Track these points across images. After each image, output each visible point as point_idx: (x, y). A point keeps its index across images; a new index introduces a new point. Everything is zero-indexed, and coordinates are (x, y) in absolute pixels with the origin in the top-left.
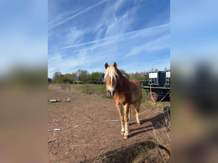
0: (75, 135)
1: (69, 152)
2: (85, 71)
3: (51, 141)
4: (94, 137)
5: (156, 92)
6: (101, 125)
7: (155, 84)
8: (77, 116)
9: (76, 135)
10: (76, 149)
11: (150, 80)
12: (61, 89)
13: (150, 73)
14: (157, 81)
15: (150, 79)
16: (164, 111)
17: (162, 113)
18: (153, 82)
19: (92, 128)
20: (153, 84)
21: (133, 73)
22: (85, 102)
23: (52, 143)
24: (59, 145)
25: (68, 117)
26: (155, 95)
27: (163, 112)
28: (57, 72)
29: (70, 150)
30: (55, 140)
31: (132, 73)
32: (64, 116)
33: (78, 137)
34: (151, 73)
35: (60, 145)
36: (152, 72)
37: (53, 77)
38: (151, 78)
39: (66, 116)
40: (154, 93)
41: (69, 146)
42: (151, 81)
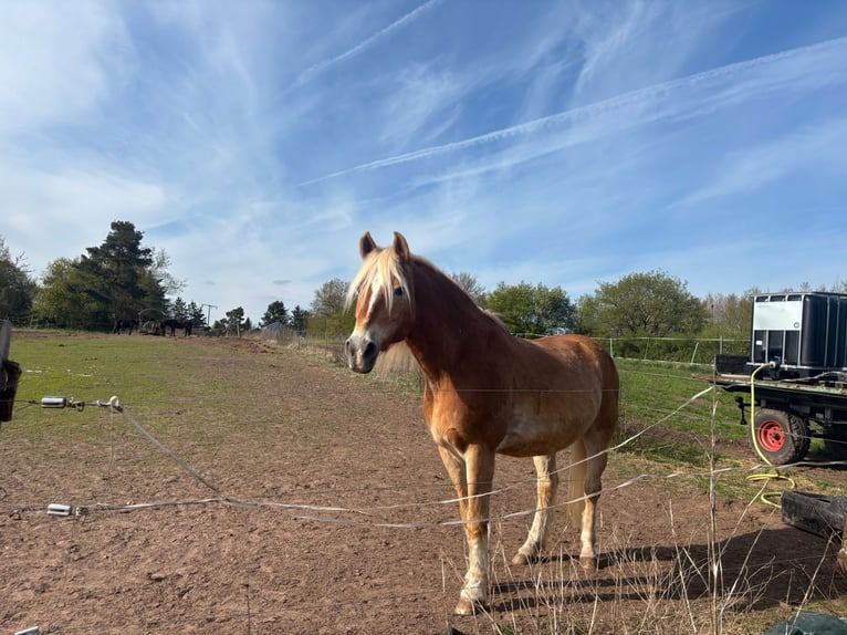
0: (263, 568)
1: (201, 625)
2: (464, 277)
3: (163, 576)
4: (334, 586)
5: (790, 413)
6: (398, 543)
7: (786, 366)
8: (324, 489)
9: (269, 570)
10: (233, 620)
11: (759, 343)
12: (331, 361)
13: (761, 299)
14: (801, 349)
15: (760, 334)
16: (788, 520)
17: (775, 527)
18: (774, 354)
19: (351, 551)
20: (772, 363)
21: (732, 298)
22: (403, 430)
23: (163, 582)
24: (181, 595)
25: (286, 488)
26: (783, 425)
27: (781, 526)
28: (332, 283)
29: (210, 620)
30: (179, 576)
31: (726, 295)
32: (269, 485)
33: (272, 577)
34: (768, 304)
35: (185, 597)
36: (775, 298)
37: (315, 304)
38: (763, 332)
39: (278, 485)
40: (780, 416)
41: (218, 605)
42: (766, 349)
